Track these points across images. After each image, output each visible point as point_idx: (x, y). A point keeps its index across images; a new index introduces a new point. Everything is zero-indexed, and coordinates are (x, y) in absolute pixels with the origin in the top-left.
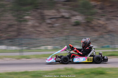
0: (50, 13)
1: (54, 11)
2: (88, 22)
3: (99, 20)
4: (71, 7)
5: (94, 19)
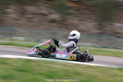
0: (31, 9)
1: (34, 8)
2: (63, 20)
3: (74, 19)
5: (68, 18)
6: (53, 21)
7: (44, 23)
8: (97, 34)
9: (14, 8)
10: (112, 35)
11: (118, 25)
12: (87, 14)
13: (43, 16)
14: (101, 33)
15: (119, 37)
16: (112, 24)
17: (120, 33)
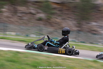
0: (22, 9)
1: (24, 8)
3: (57, 18)
4: (38, 7)
5: (53, 17)
6: (40, 19)
7: (32, 21)
8: (76, 31)
9: (7, 8)
10: (89, 32)
11: (94, 24)
12: (68, 14)
13: (32, 15)
14: (79, 31)
15: (95, 34)
16: (89, 23)
17: (96, 30)
